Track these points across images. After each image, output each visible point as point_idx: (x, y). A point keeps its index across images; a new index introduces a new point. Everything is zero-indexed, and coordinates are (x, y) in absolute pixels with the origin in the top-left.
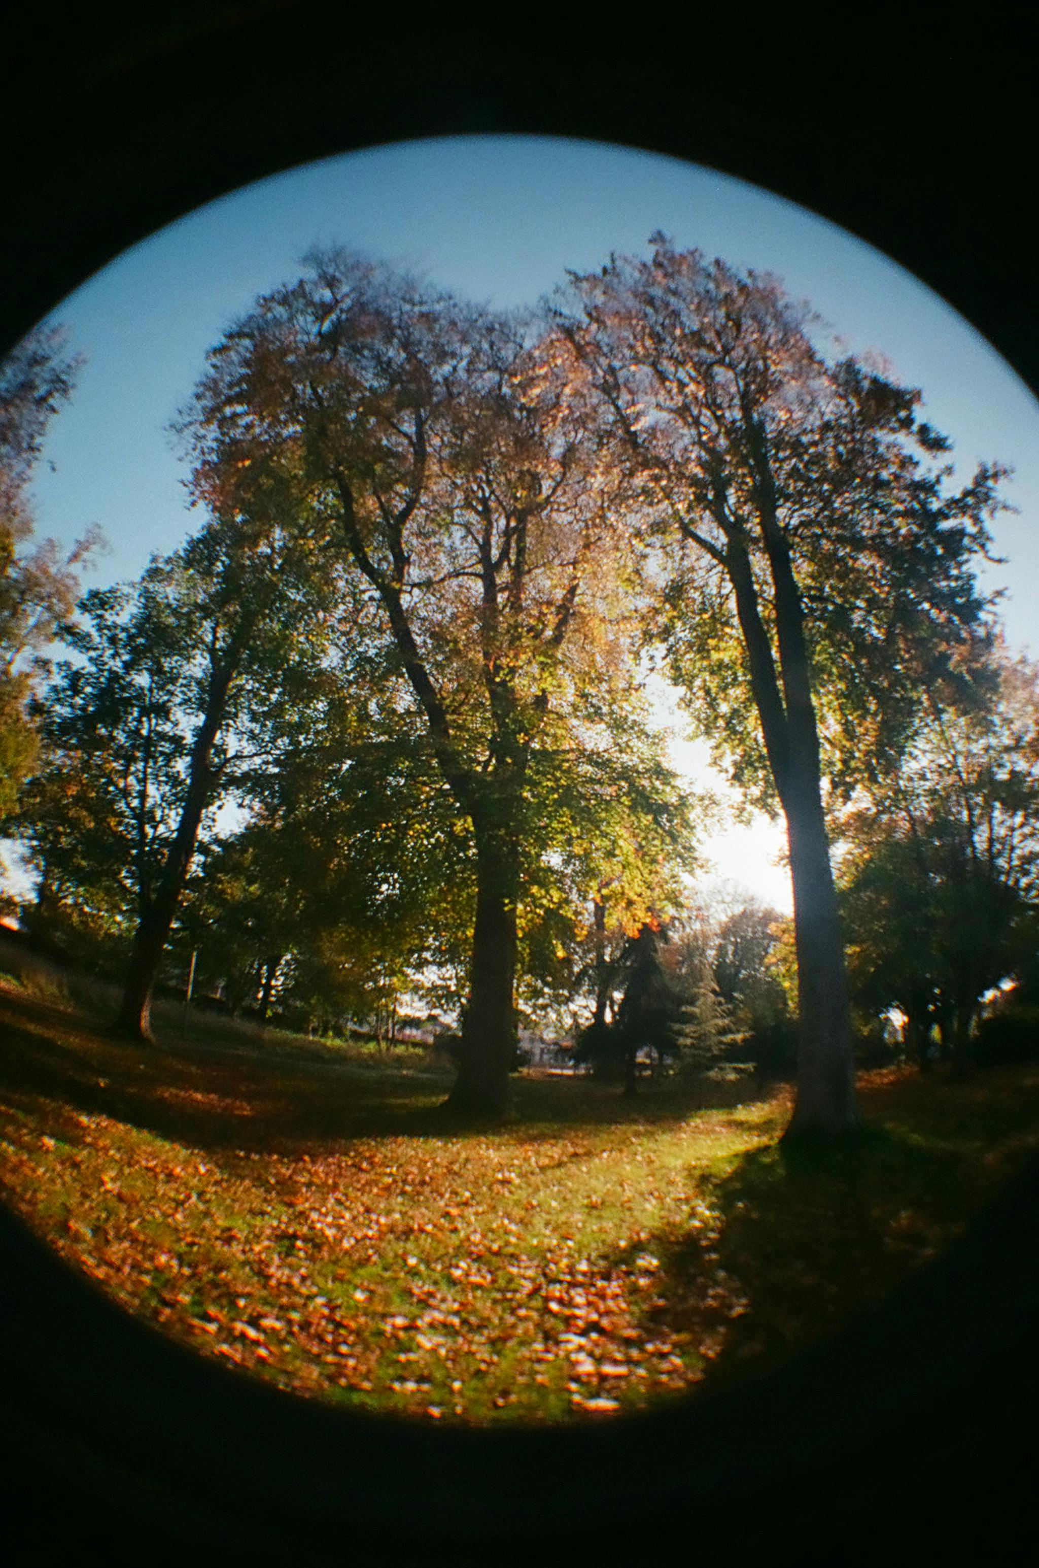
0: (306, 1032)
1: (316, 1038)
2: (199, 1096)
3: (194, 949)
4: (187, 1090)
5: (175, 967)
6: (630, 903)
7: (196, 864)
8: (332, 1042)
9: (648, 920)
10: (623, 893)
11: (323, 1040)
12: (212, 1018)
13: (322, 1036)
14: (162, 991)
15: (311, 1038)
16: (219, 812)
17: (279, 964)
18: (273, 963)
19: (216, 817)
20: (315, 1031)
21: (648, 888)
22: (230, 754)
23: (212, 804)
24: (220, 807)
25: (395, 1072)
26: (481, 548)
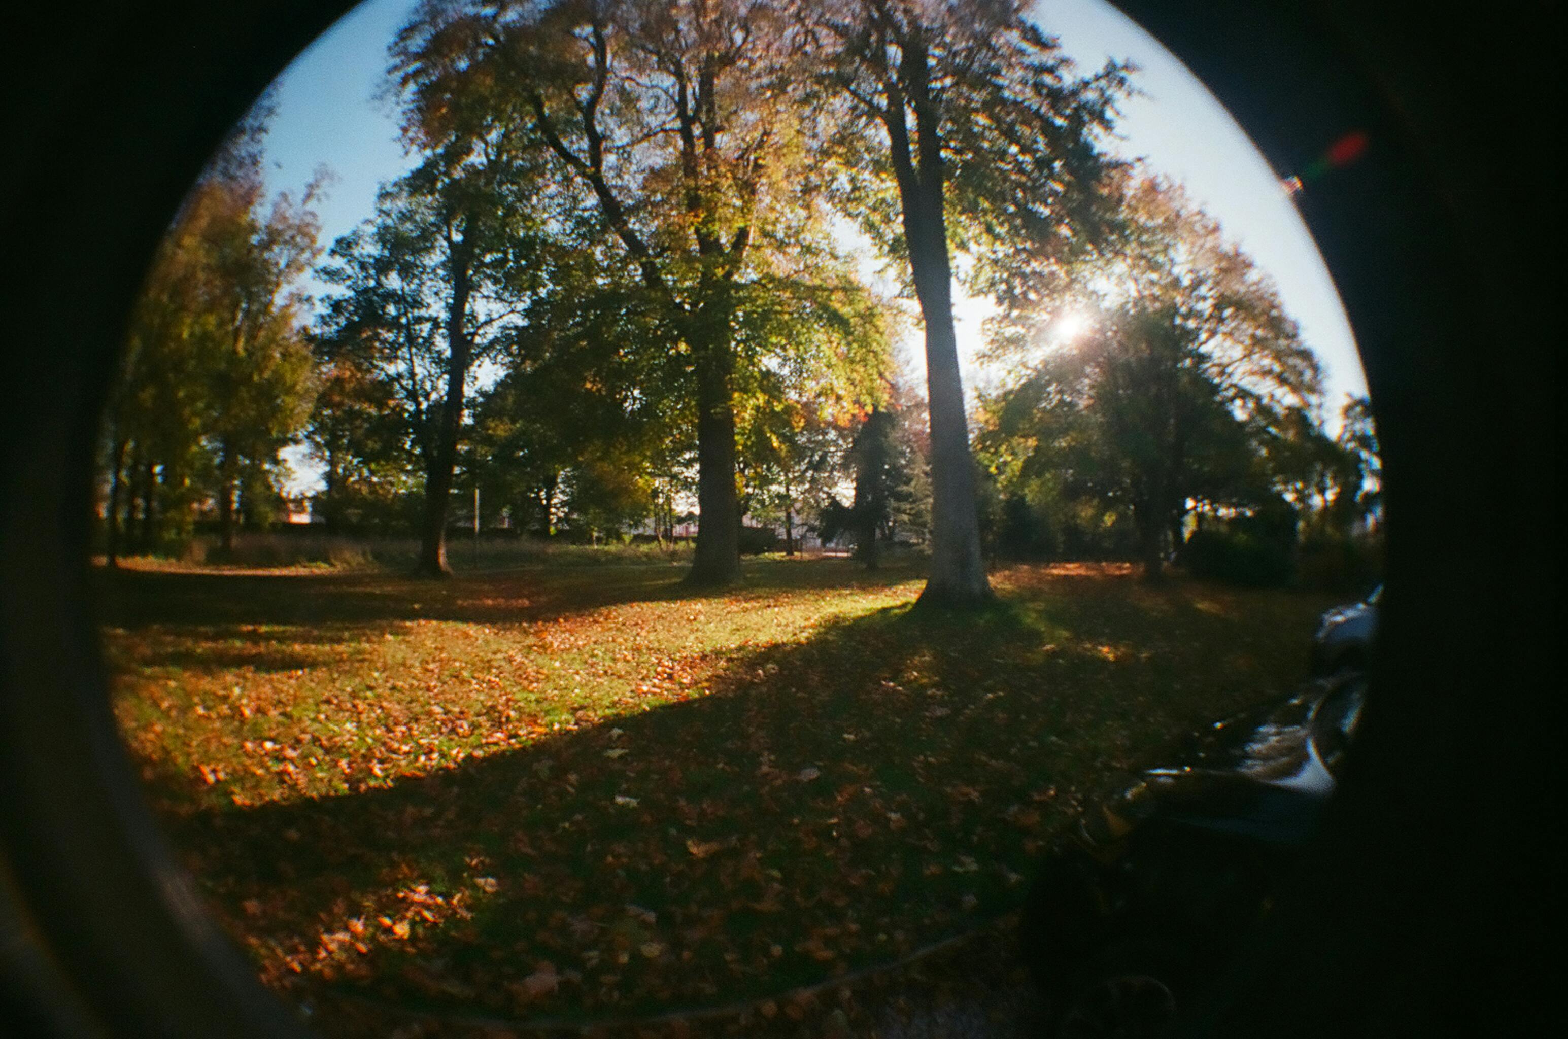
0: (590, 541)
1: (601, 547)
2: (490, 602)
3: (475, 487)
4: (480, 599)
5: (461, 509)
6: (839, 398)
7: (467, 419)
8: (613, 547)
9: (856, 412)
10: (832, 389)
11: (607, 548)
12: (500, 545)
13: (606, 544)
14: (454, 533)
15: (596, 547)
16: (478, 370)
17: (556, 484)
18: (551, 484)
19: (477, 375)
20: (599, 540)
21: (852, 384)
22: (482, 318)
23: (472, 365)
24: (479, 366)
25: (669, 565)
26: (678, 104)
